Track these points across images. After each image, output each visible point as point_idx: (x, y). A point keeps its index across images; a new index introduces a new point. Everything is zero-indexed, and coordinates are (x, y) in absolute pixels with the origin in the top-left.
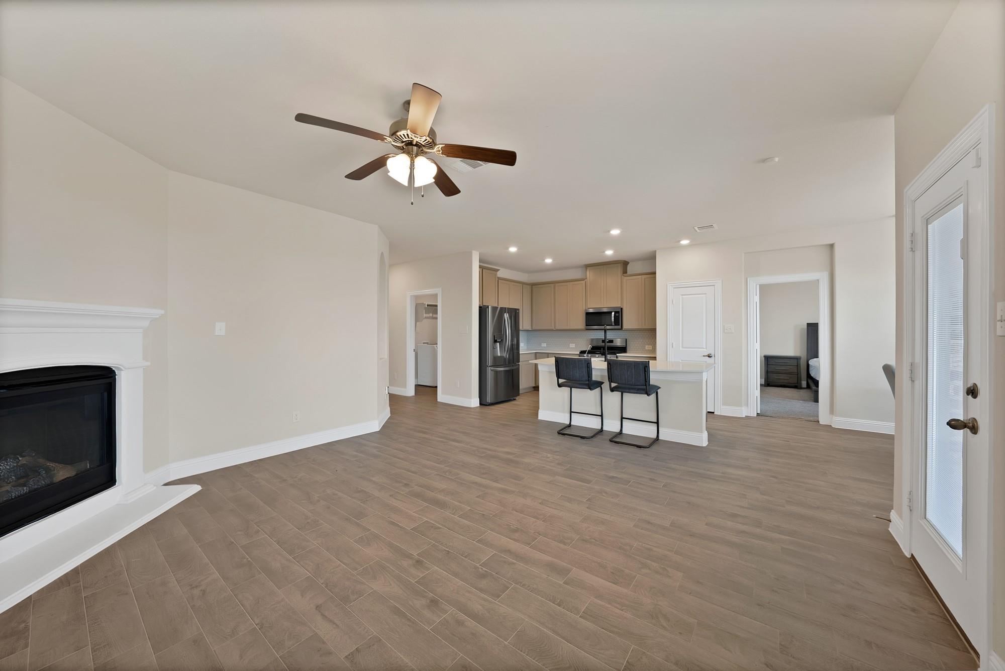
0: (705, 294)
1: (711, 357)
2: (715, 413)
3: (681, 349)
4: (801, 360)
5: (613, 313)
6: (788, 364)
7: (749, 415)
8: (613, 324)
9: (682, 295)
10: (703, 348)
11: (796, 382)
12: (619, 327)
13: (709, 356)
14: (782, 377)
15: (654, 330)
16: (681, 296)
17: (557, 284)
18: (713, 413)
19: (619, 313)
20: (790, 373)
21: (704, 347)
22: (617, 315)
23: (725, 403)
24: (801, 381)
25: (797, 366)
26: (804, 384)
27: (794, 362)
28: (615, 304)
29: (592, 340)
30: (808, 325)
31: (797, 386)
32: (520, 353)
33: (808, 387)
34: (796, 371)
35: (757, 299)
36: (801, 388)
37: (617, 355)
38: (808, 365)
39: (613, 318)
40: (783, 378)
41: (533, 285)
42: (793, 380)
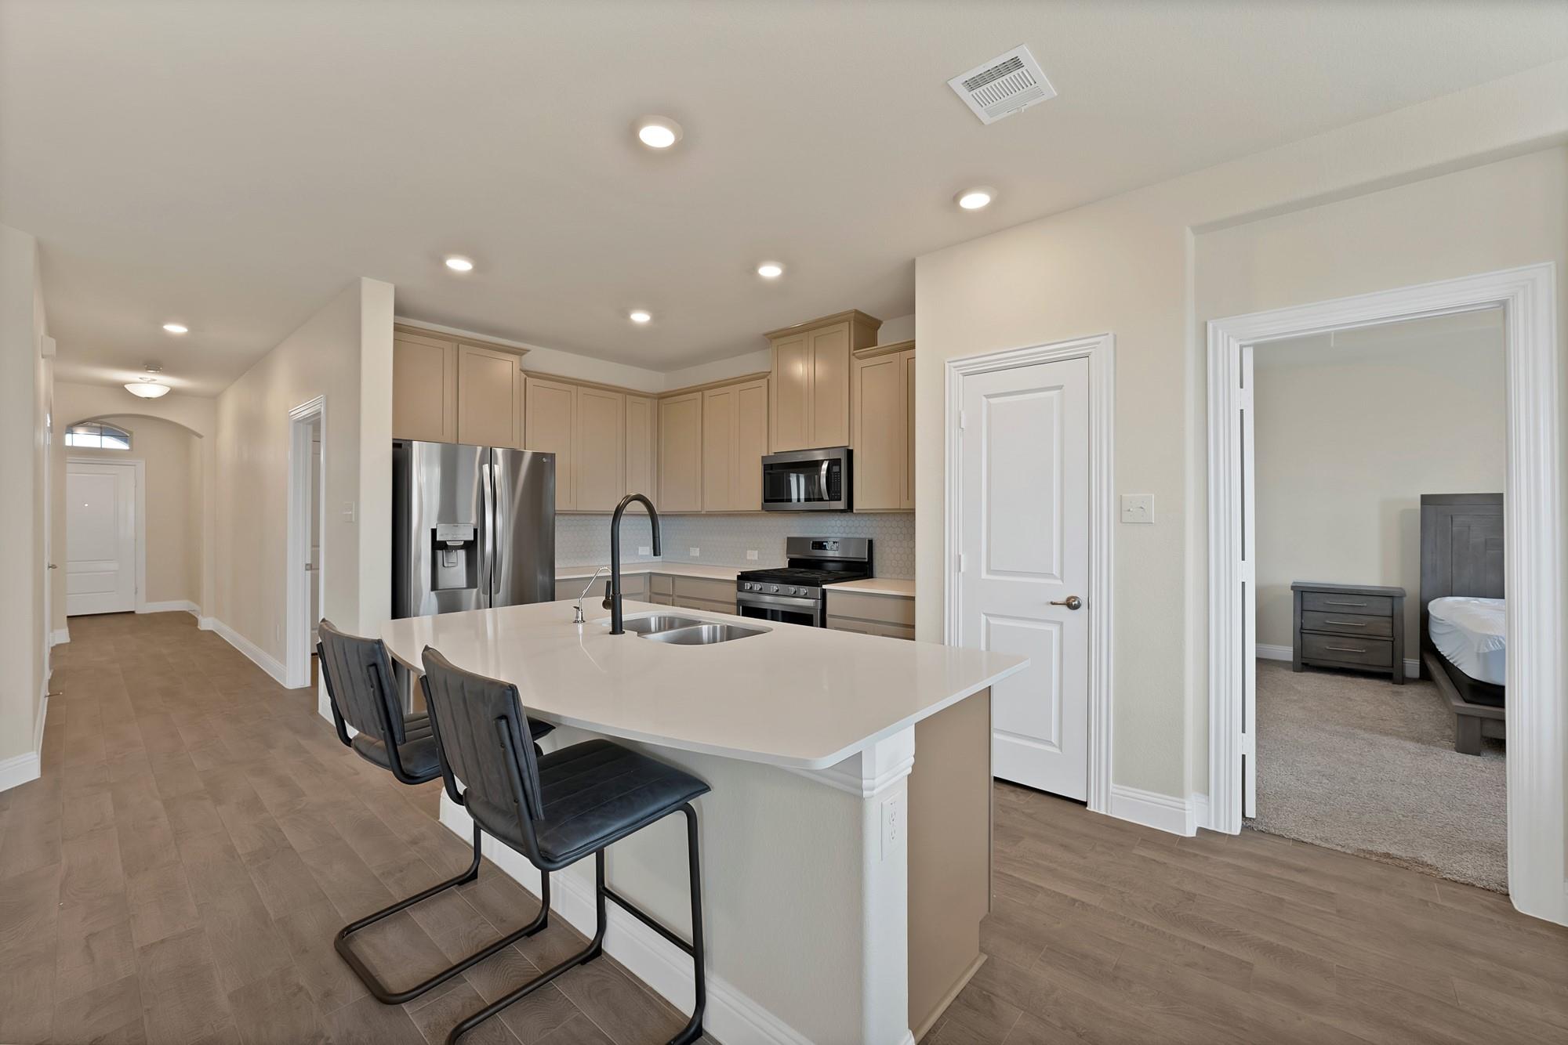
0: (1060, 387)
1: (1076, 607)
2: (1091, 808)
3: (984, 575)
4: (1405, 599)
5: (825, 466)
6: (1364, 611)
7: (1212, 828)
8: (826, 497)
9: (988, 396)
10: (1051, 575)
11: (1390, 664)
12: (841, 505)
13: (1072, 604)
14: (1347, 645)
15: (910, 514)
16: (984, 399)
17: (707, 393)
18: (1085, 804)
19: (844, 463)
20: (1370, 637)
21: (1056, 571)
22: (835, 469)
23: (1124, 777)
24: (1403, 657)
25: (1392, 617)
26: (1412, 667)
27: (1385, 607)
28: (837, 439)
29: (791, 542)
30: (1425, 499)
31: (1389, 675)
32: (556, 578)
33: (1425, 676)
34: (1388, 632)
35: (1245, 399)
36: (1404, 681)
37: (824, 587)
38: (1425, 618)
39: (823, 481)
40: (1350, 651)
41: (662, 397)
42: (1380, 659)
